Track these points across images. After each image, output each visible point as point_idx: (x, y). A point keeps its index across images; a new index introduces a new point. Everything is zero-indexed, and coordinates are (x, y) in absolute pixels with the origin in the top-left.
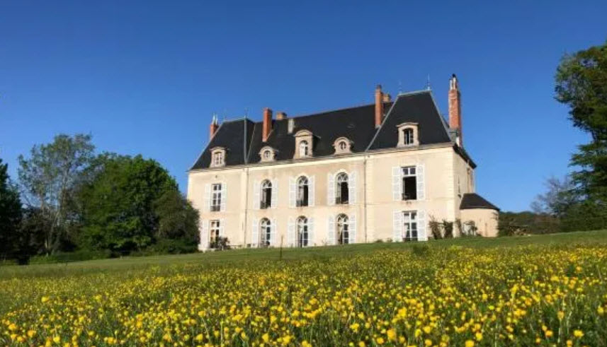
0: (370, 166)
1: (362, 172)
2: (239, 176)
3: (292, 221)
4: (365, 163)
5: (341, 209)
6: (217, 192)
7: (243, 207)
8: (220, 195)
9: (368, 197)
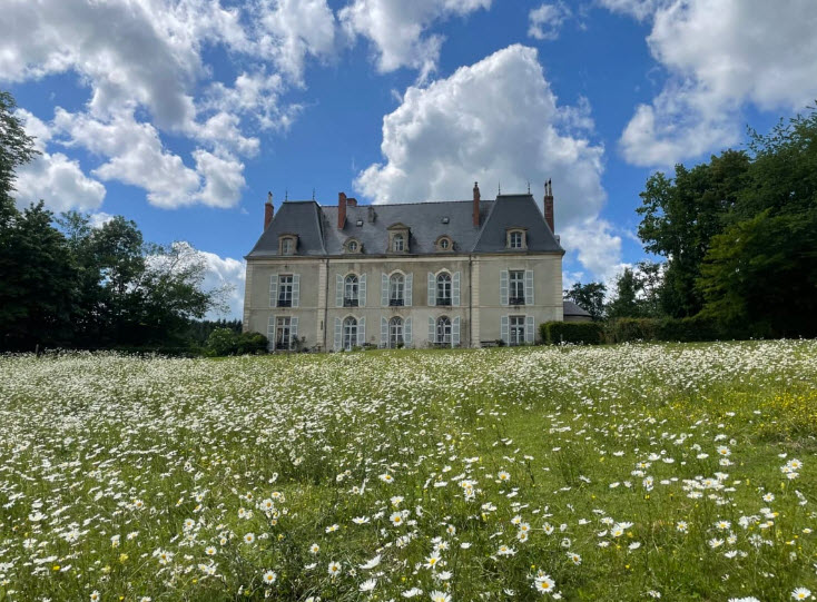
0: (476, 268)
1: (467, 274)
2: (316, 267)
3: (384, 321)
4: (471, 264)
5: (442, 312)
6: (286, 284)
7: (322, 304)
8: (290, 288)
9: (473, 300)
